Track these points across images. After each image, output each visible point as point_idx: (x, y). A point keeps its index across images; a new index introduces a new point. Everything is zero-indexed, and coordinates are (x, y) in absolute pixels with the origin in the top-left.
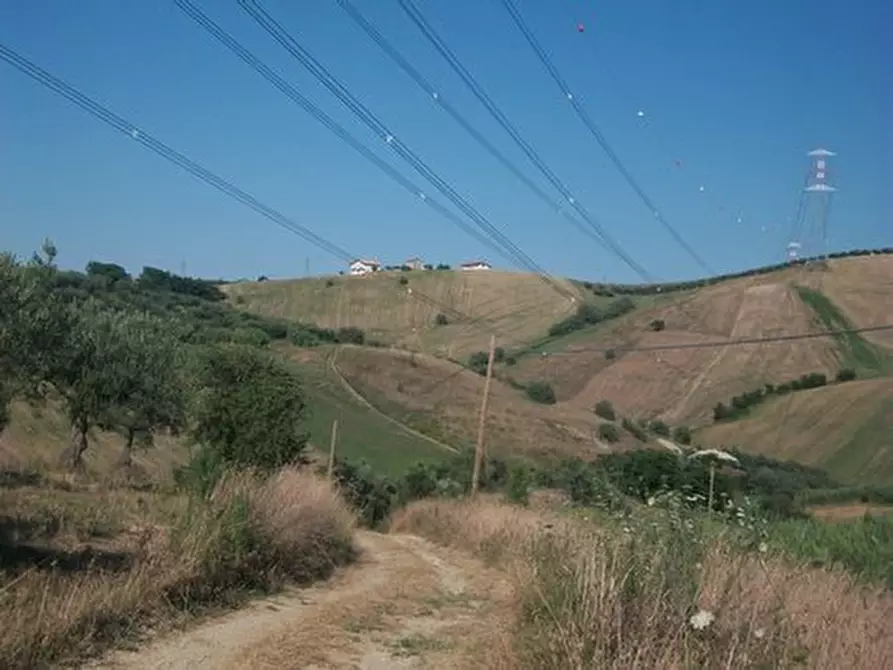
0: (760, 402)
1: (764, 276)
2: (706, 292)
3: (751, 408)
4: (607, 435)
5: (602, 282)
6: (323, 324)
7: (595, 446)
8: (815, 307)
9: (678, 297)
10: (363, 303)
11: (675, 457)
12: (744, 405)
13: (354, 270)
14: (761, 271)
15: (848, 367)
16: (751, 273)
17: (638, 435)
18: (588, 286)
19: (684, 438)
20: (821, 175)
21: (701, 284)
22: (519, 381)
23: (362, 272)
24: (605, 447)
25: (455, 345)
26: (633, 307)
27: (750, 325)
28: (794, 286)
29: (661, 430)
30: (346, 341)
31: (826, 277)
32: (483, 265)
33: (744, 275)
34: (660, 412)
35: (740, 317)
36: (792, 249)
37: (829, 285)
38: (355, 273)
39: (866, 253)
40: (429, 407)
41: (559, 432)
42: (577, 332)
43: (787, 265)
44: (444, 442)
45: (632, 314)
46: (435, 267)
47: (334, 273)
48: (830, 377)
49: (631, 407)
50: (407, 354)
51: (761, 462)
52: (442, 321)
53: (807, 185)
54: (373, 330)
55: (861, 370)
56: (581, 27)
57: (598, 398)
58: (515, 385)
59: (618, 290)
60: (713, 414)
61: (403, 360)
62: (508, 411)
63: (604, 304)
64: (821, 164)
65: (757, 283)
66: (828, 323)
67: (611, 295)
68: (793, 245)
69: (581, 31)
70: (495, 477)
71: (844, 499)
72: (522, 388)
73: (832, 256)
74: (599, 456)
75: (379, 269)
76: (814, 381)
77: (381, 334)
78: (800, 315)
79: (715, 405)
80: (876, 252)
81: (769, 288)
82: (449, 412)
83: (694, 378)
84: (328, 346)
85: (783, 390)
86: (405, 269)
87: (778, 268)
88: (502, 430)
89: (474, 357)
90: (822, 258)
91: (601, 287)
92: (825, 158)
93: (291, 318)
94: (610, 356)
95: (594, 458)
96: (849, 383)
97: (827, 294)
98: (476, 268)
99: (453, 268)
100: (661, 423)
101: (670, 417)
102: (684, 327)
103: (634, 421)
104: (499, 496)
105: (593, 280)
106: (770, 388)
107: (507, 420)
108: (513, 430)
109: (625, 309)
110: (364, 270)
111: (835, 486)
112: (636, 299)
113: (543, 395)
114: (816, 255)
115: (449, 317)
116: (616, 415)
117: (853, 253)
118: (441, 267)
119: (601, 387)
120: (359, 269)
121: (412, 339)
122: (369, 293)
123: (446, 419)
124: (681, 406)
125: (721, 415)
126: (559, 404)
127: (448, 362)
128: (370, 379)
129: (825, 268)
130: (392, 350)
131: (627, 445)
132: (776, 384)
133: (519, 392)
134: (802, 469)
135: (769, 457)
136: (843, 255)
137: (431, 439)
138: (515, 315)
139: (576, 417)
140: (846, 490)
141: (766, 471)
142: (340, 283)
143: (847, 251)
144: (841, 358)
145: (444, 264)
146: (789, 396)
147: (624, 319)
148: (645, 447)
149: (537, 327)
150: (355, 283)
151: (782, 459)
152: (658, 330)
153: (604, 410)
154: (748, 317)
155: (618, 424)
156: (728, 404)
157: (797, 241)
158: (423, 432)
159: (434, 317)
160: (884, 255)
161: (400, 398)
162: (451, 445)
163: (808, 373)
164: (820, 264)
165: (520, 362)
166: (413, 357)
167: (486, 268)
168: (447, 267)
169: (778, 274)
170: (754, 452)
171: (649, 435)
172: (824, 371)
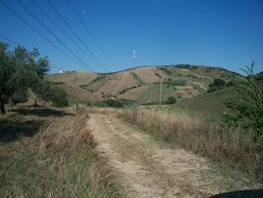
0: (127, 91)
2: (117, 74)
4: (103, 97)
5: (101, 73)
6: (56, 81)
7: (101, 99)
8: (134, 76)
10: (61, 77)
11: (114, 100)
12: (124, 91)
14: (126, 70)
15: (139, 85)
17: (108, 97)
18: (98, 73)
19: (115, 97)
20: (134, 55)
21: (116, 72)
22: (89, 89)
24: (103, 99)
25: (77, 85)
28: (131, 72)
29: (112, 96)
30: (60, 84)
31: (136, 71)
33: (124, 71)
34: (111, 93)
35: (123, 77)
40: (75, 94)
41: (96, 97)
42: (97, 81)
45: (106, 78)
47: (56, 73)
48: (137, 86)
49: (106, 93)
50: (70, 86)
51: (127, 100)
52: (75, 80)
53: (132, 56)
55: (141, 85)
57: (101, 92)
59: (103, 74)
61: (70, 87)
62: (88, 94)
63: (101, 76)
64: (134, 53)
65: (126, 72)
66: (136, 78)
68: (130, 66)
75: (64, 72)
76: (135, 87)
77: (65, 83)
78: (132, 76)
80: (143, 67)
81: (127, 73)
83: (116, 87)
84: (57, 85)
85: (130, 89)
86: (68, 72)
87: (129, 69)
90: (135, 68)
94: (103, 85)
95: (102, 101)
96: (140, 87)
97: (136, 73)
98: (80, 71)
99: (76, 71)
101: (113, 94)
102: (114, 79)
103: (107, 95)
106: (128, 89)
107: (87, 96)
108: (89, 97)
112: (106, 75)
113: (92, 91)
114: (134, 67)
115: (76, 79)
117: (140, 67)
118: (74, 71)
119: (102, 89)
120: (61, 72)
121: (70, 83)
122: (63, 76)
123: (78, 96)
124: (114, 92)
125: (120, 93)
126: (94, 93)
127: (77, 87)
130: (67, 85)
131: (107, 99)
132: (129, 88)
133: (89, 91)
134: (133, 101)
136: (138, 67)
138: (87, 79)
139: (98, 94)
142: (58, 74)
144: (139, 83)
147: (105, 78)
148: (109, 99)
149: (91, 80)
150: (60, 74)
151: (130, 99)
152: (110, 80)
153: (102, 93)
155: (105, 95)
156: (121, 91)
158: (74, 98)
161: (70, 93)
163: (133, 86)
164: (135, 69)
165: (88, 86)
170: (126, 99)
171: (110, 97)
172: (136, 85)
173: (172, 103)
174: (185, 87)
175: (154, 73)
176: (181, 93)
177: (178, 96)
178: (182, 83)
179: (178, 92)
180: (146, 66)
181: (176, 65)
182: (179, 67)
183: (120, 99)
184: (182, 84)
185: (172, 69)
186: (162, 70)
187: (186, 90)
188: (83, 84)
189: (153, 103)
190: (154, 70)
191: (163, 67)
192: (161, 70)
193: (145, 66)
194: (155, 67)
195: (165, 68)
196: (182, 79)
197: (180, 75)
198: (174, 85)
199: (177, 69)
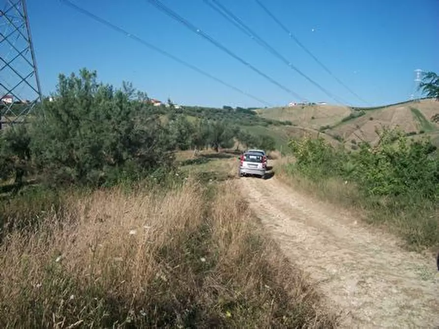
2: (385, 109)
4: (354, 148)
5: (357, 107)
6: (282, 120)
8: (416, 113)
9: (377, 111)
10: (292, 113)
14: (401, 103)
15: (423, 130)
16: (399, 104)
18: (353, 108)
20: (418, 77)
21: (384, 107)
25: (317, 125)
26: (365, 114)
27: (397, 118)
28: (410, 107)
30: (287, 124)
31: (419, 105)
33: (397, 104)
35: (394, 116)
36: (412, 97)
37: (420, 107)
38: (290, 106)
39: (431, 98)
42: (349, 121)
43: (408, 102)
45: (364, 116)
46: (311, 104)
47: (284, 106)
48: (417, 133)
52: (313, 118)
54: (294, 121)
55: (427, 131)
57: (352, 139)
58: (331, 135)
59: (361, 109)
61: (301, 129)
63: (357, 113)
64: (419, 73)
65: (401, 106)
66: (419, 117)
67: (359, 110)
68: (412, 95)
72: (333, 136)
73: (422, 99)
75: (296, 104)
76: (413, 134)
77: (296, 122)
78: (411, 115)
81: (402, 108)
84: (283, 126)
86: (304, 104)
89: (321, 128)
90: (418, 99)
93: (273, 119)
94: (358, 127)
96: (423, 134)
97: (420, 110)
98: (322, 104)
99: (316, 104)
102: (378, 119)
105: (354, 106)
109: (363, 114)
112: (366, 111)
113: (337, 139)
115: (315, 117)
116: (356, 143)
118: (313, 104)
120: (292, 104)
121: (305, 123)
122: (293, 111)
127: (313, 130)
129: (419, 102)
130: (299, 127)
136: (425, 99)
138: (333, 117)
142: (286, 108)
144: (422, 127)
147: (362, 117)
149: (339, 120)
150: (292, 108)
152: (371, 120)
153: (354, 142)
154: (396, 116)
159: (311, 117)
163: (411, 131)
165: (333, 129)
166: (304, 128)
169: (405, 104)
172: (416, 131)
188: (325, 125)
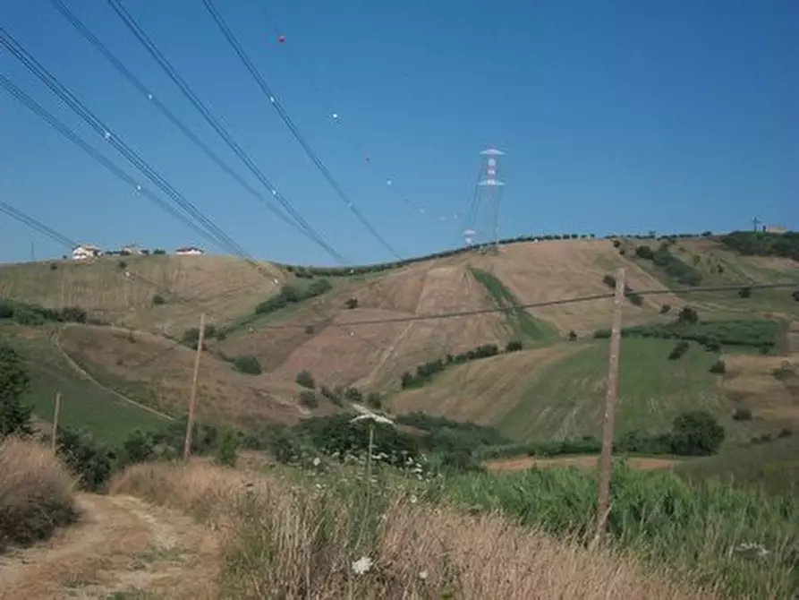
0: (442, 370)
1: (444, 259)
2: (393, 275)
3: (434, 376)
4: (308, 401)
5: (302, 265)
6: (48, 304)
7: (297, 411)
8: (489, 287)
9: (369, 278)
10: (85, 285)
12: (428, 373)
13: (76, 254)
14: (441, 256)
15: (516, 340)
16: (433, 257)
17: (336, 402)
18: (290, 269)
19: (375, 403)
20: (492, 172)
21: (390, 267)
22: (230, 355)
23: (84, 257)
24: (306, 413)
25: (171, 323)
26: (330, 288)
27: (433, 302)
28: (469, 267)
29: (355, 396)
30: (68, 319)
31: (496, 261)
32: (196, 250)
33: (427, 258)
34: (355, 380)
35: (425, 293)
36: (468, 236)
37: (501, 268)
38: (77, 257)
39: (530, 239)
40: (147, 379)
41: (265, 398)
42: (280, 310)
43: (464, 250)
44: (159, 410)
45: (329, 294)
46: (151, 252)
48: (501, 348)
49: (328, 377)
50: (125, 331)
51: (443, 423)
52: (158, 301)
53: (479, 180)
54: (95, 310)
55: (527, 341)
56: (282, 37)
57: (300, 370)
58: (224, 358)
59: (316, 272)
60: (400, 382)
61: (123, 336)
62: (219, 382)
63: (304, 285)
64: (492, 162)
65: (438, 266)
66: (498, 299)
67: (310, 277)
68: (470, 232)
69: (282, 41)
70: (207, 441)
71: (513, 454)
72: (231, 360)
73: (503, 242)
74: (302, 420)
75: (99, 254)
76: (488, 352)
77: (102, 313)
79: (402, 373)
80: (539, 239)
81: (446, 271)
82: (165, 383)
83: (383, 350)
84: (52, 325)
85: (461, 359)
86: (124, 253)
87: (457, 252)
88: (213, 399)
89: (187, 333)
90: (494, 243)
91: (302, 269)
92: (495, 157)
93: (18, 299)
94: (310, 331)
95: (296, 422)
96: (518, 352)
97: (498, 274)
98: (188, 253)
99: (168, 252)
100: (356, 390)
101: (363, 385)
102: (375, 305)
103: (331, 389)
104: (210, 458)
105: (292, 264)
106: (450, 358)
107: (218, 390)
108: (224, 398)
109: (323, 289)
110: (85, 254)
111: (507, 442)
112: (332, 280)
113: (249, 366)
114: (486, 241)
115: (165, 297)
116: (316, 385)
117: (520, 240)
118: (157, 252)
119: (301, 358)
120: (81, 254)
121: (129, 317)
122: (90, 277)
123: (163, 389)
124: (373, 374)
125: (407, 382)
126: (265, 374)
127: (163, 338)
128: (92, 355)
129: (496, 253)
130: (113, 328)
131: (326, 410)
132: (455, 354)
133: (229, 364)
134: (479, 428)
135: (450, 418)
136: (511, 241)
137: (149, 409)
138: (225, 296)
139: (279, 385)
140: (514, 446)
141: (446, 430)
142: (63, 266)
143: (515, 238)
144: (511, 332)
145: (160, 249)
146: (466, 365)
147: (322, 298)
148: (341, 411)
149: (247, 306)
150: (78, 265)
151: (461, 419)
152: (352, 307)
153: (305, 380)
154: (430, 296)
156: (414, 373)
157: (472, 230)
158: (141, 402)
159: (151, 297)
160: (545, 241)
161: (120, 371)
162: (167, 414)
163: (482, 344)
164: (491, 248)
165: (229, 337)
166: (131, 334)
167: (198, 253)
168: (162, 252)
169: (456, 258)
170: (436, 415)
171: (345, 401)
172: (496, 342)
173: (700, 445)
174: (775, 362)
175: (603, 273)
176: (750, 394)
177: (734, 412)
178: (757, 337)
179: (735, 385)
180: (558, 238)
181: (727, 232)
182: (740, 243)
183: (405, 413)
184: (761, 340)
185: (704, 258)
186: (649, 264)
187: (778, 374)
188: (199, 326)
189: (590, 444)
190: (601, 260)
191: (654, 246)
192: (643, 262)
193: (548, 238)
194: (610, 244)
195: (665, 247)
196: (760, 316)
197: (745, 293)
198: (715, 348)
199: (731, 257)
